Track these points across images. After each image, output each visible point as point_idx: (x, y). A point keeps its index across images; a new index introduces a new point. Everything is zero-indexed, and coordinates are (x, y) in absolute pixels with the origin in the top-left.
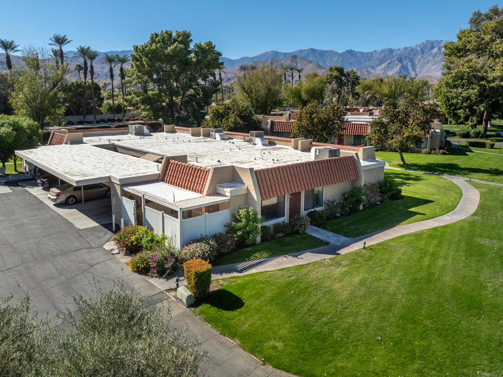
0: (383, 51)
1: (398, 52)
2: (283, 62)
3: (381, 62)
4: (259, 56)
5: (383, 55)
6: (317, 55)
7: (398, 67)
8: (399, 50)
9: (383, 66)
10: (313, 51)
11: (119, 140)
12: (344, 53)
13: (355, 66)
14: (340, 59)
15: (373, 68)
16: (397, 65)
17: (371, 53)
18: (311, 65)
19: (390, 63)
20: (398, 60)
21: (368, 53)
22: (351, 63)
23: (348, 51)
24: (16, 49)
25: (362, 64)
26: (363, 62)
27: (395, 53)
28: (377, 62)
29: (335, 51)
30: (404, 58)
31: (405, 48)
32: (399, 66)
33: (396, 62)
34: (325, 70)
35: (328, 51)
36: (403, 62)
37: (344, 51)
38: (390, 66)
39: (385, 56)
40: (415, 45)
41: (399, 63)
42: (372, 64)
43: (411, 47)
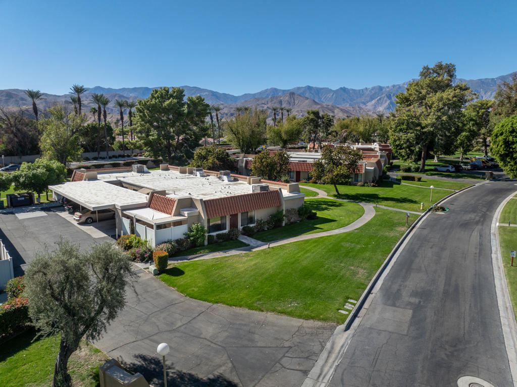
0: (373, 88)
1: (387, 90)
2: (281, 99)
3: (372, 99)
4: (260, 93)
5: (373, 92)
6: (313, 92)
7: (387, 104)
8: (388, 87)
9: (373, 102)
10: (309, 88)
11: (124, 177)
12: (338, 90)
13: (348, 102)
14: (334, 96)
15: (364, 103)
16: (386, 101)
17: (362, 90)
18: (307, 101)
19: (380, 99)
20: (387, 97)
21: (360, 90)
22: (344, 100)
23: (341, 88)
24: (40, 97)
25: (354, 100)
26: (355, 98)
27: (384, 90)
28: (368, 99)
29: (330, 88)
30: (392, 95)
31: (394, 86)
32: (388, 102)
33: (385, 99)
34: (319, 106)
35: (323, 88)
36: (391, 98)
37: (337, 88)
38: (379, 103)
39: (375, 93)
40: (402, 83)
41: (388, 100)
42: (363, 101)
43: (399, 85)
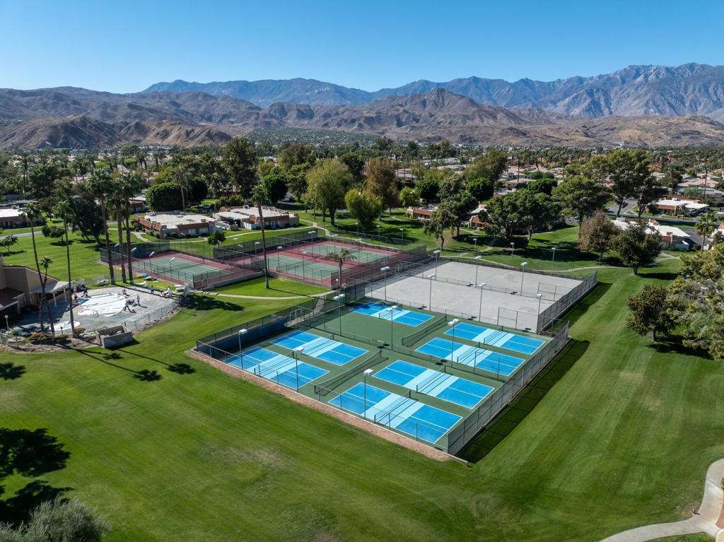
0: (570, 80)
1: (591, 82)
2: (425, 98)
3: (566, 95)
4: (404, 88)
5: (569, 85)
6: (480, 86)
7: (586, 103)
8: (591, 78)
9: (567, 101)
10: (475, 80)
12: (517, 83)
13: (530, 100)
14: (511, 91)
15: (554, 103)
16: (585, 99)
17: (554, 83)
18: (461, 101)
19: (577, 97)
20: (587, 93)
21: (549, 83)
22: (525, 97)
23: (522, 80)
25: (541, 97)
26: (542, 95)
27: (585, 83)
28: (560, 96)
29: (505, 80)
30: (595, 90)
31: (600, 77)
32: (589, 100)
33: (584, 96)
34: (476, 109)
35: (495, 80)
36: (593, 95)
37: (517, 80)
38: (575, 102)
39: (572, 88)
40: (614, 72)
41: (588, 97)
42: (553, 98)
43: (607, 75)
